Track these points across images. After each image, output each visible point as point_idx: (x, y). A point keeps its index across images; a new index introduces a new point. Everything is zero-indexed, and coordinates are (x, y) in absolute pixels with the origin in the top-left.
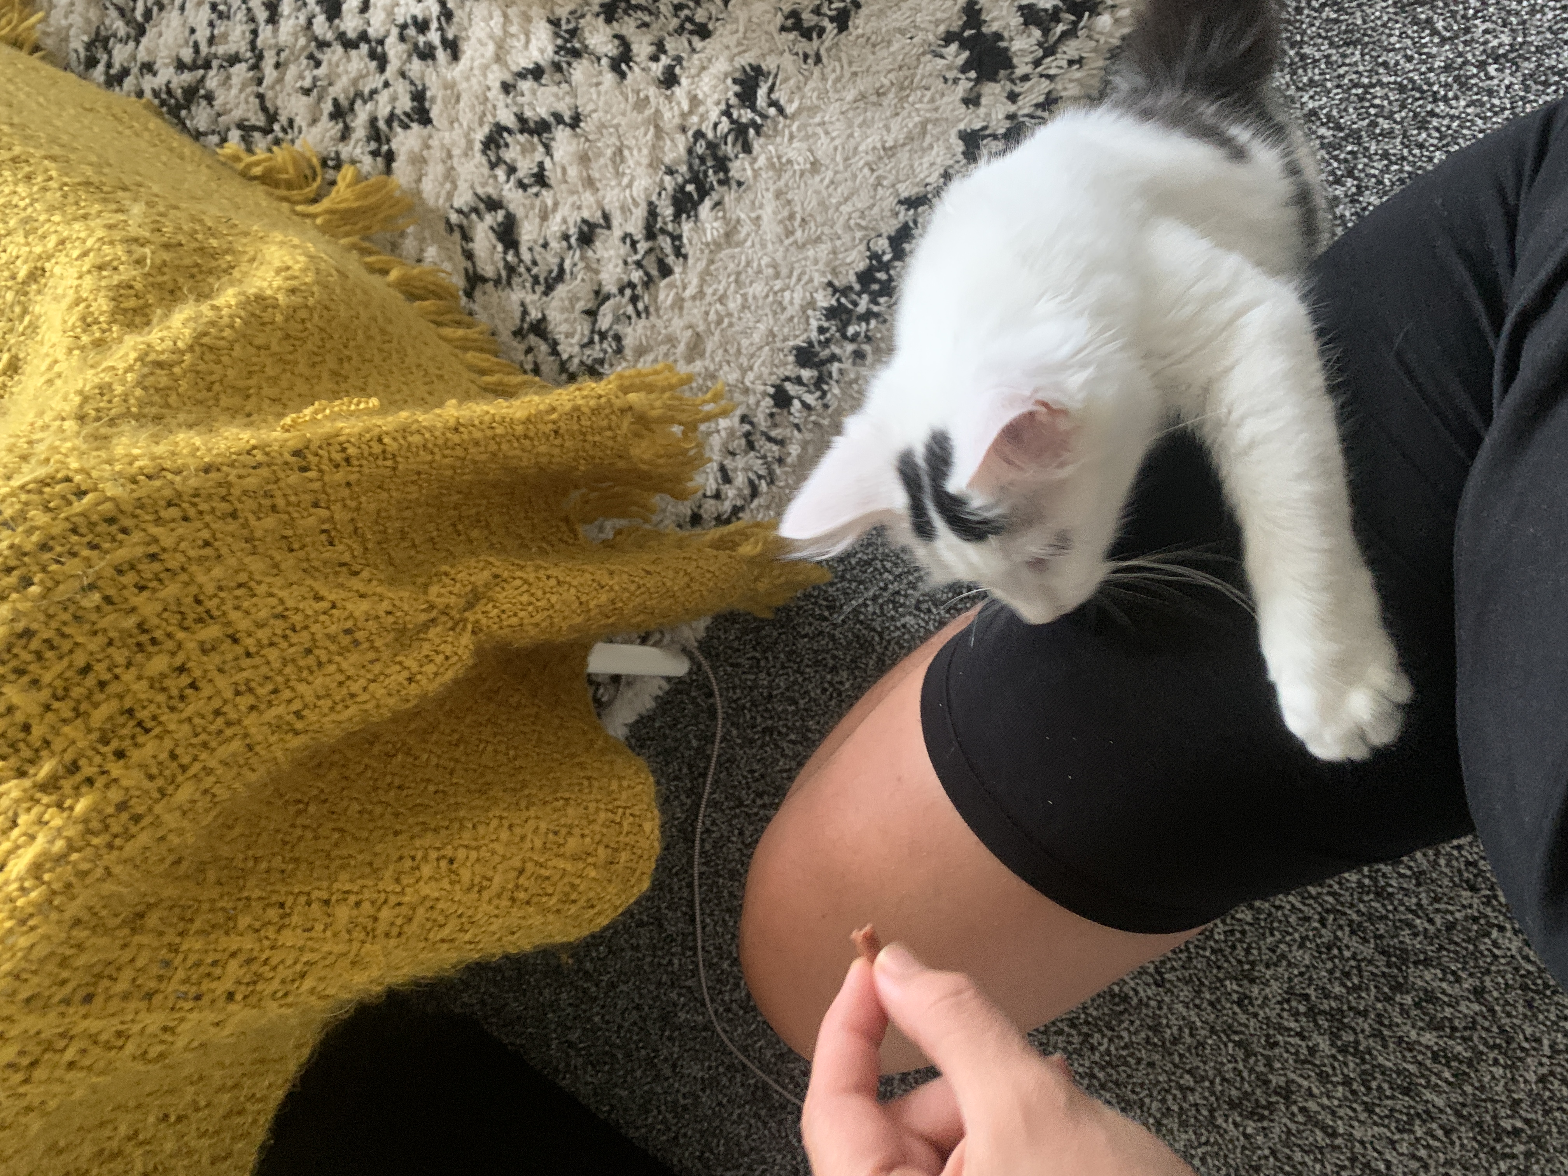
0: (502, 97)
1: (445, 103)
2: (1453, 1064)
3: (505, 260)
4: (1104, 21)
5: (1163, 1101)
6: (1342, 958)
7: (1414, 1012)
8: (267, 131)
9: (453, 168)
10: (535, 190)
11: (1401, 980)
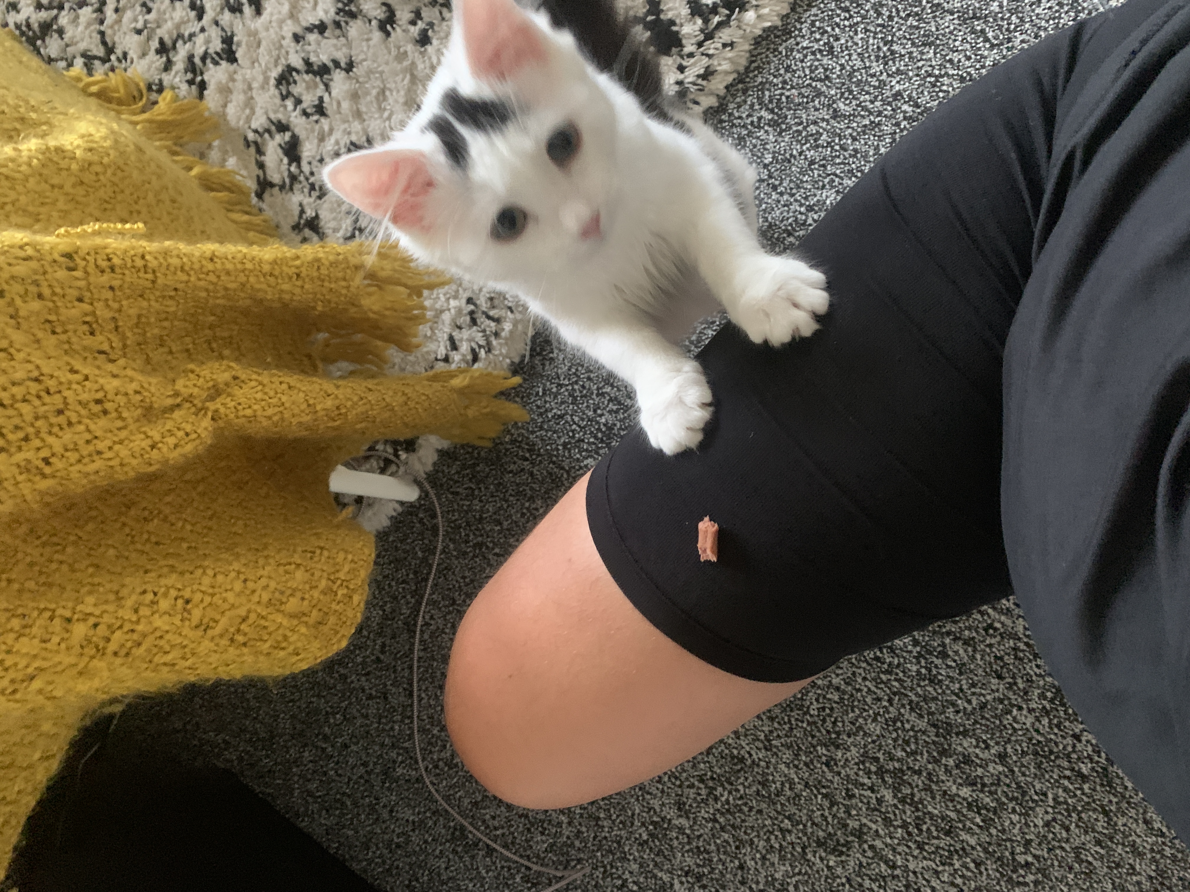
0: (293, 44)
1: (249, 46)
2: (983, 812)
3: (289, 170)
4: (750, 15)
5: (768, 840)
6: (904, 729)
7: (955, 772)
8: (105, 60)
9: (252, 98)
10: (316, 117)
11: (946, 746)
